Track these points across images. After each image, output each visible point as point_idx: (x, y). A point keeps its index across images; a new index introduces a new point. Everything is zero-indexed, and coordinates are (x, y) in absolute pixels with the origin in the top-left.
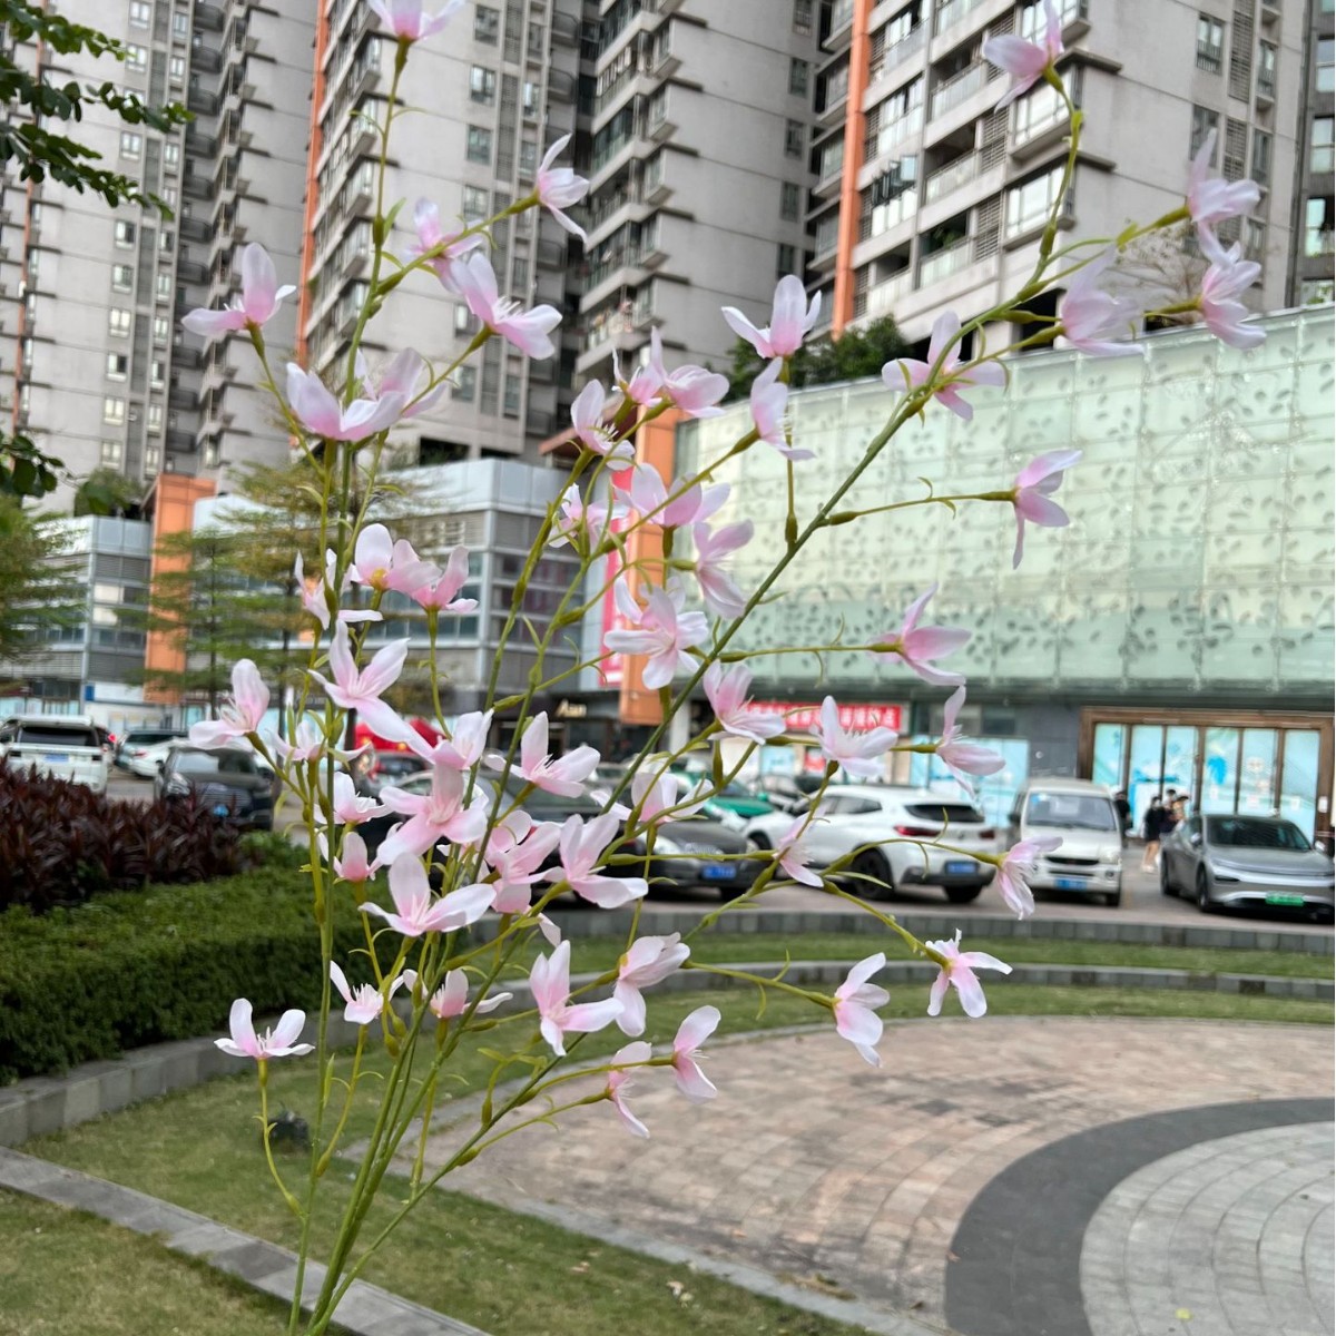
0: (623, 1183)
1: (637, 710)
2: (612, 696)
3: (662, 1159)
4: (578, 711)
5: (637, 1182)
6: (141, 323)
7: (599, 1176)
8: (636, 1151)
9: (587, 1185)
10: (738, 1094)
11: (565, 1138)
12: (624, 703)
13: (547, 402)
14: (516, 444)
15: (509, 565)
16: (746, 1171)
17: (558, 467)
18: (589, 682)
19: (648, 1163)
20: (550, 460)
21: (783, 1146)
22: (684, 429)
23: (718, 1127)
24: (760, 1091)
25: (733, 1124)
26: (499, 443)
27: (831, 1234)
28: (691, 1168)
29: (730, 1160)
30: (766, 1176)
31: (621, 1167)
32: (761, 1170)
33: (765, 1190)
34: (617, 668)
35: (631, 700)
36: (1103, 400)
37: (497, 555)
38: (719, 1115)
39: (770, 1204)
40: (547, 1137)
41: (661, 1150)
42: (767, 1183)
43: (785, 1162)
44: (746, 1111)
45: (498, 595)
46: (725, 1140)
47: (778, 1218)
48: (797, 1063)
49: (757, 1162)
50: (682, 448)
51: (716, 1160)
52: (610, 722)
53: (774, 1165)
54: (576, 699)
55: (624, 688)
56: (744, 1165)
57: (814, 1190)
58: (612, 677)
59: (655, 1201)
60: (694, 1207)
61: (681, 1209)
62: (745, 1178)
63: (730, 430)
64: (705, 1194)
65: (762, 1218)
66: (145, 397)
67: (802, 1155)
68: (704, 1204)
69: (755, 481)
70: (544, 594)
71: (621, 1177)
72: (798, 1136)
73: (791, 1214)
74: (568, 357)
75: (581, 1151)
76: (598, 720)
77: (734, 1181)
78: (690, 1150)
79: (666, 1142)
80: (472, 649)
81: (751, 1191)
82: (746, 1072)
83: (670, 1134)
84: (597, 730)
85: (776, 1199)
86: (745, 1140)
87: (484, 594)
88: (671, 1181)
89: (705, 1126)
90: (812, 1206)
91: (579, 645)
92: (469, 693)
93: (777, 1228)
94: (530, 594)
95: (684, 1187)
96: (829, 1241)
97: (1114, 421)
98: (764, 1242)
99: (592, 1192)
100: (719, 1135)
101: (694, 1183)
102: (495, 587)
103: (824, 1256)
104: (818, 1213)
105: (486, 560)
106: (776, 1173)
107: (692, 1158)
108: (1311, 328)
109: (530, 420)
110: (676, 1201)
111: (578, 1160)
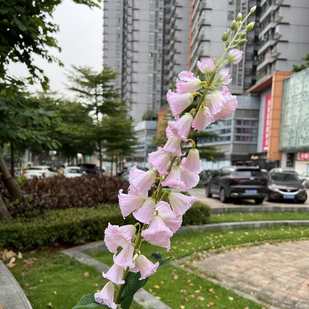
0: (242, 277)
1: (272, 157)
2: (265, 153)
3: (255, 272)
4: (256, 158)
5: (246, 277)
6: (155, 75)
7: (235, 275)
8: (248, 269)
9: (231, 277)
10: (283, 256)
11: (229, 264)
12: (268, 155)
13: (249, 80)
14: (241, 92)
15: (239, 122)
16: (280, 277)
17: (252, 96)
18: (260, 150)
19: (250, 272)
20: (249, 95)
21: (293, 271)
22: (285, 81)
23: (274, 264)
24: (290, 255)
25: (279, 263)
26: (237, 92)
27: (303, 298)
28: (263, 275)
29: (276, 274)
30: (285, 279)
31: (242, 273)
32: (284, 277)
33: (284, 283)
34: (267, 146)
35: (270, 154)
37: (235, 120)
38: (275, 261)
39: (285, 287)
40: (224, 263)
41: (255, 269)
42: (285, 281)
43: (293, 275)
44: (285, 260)
45: (236, 130)
46: (275, 268)
47: (287, 292)
48: (304, 248)
49: (284, 275)
50: (285, 87)
51: (271, 273)
52: (265, 160)
53: (289, 276)
54: (256, 155)
55: (268, 151)
56: (279, 275)
57: (300, 285)
58: (266, 149)
59: (250, 283)
60: (261, 286)
61: (256, 286)
62: (279, 279)
63: (299, 79)
64: (265, 282)
65: (282, 291)
66: (156, 92)
67: (298, 274)
68: (264, 286)
69: (306, 92)
70: (248, 129)
71: (242, 275)
72: (299, 268)
73: (291, 291)
74: (255, 67)
75: (233, 268)
76: (262, 160)
77: (275, 280)
78: (264, 270)
79: (257, 267)
80: (229, 144)
81: (280, 283)
82: (287, 249)
83: (260, 265)
84: (261, 163)
85: (287, 286)
86: (281, 268)
87: (232, 130)
88: (256, 278)
89: (271, 264)
90: (298, 289)
91: (257, 141)
92: (228, 155)
93: (285, 295)
94: (244, 129)
95: (259, 280)
96: (301, 300)
98: (280, 298)
99: (232, 279)
100: (274, 266)
101: (263, 279)
102: (235, 128)
103: (299, 305)
104: (300, 291)
105: (233, 122)
106: (289, 278)
107: (264, 272)
109: (245, 85)
110: (256, 284)
111: (230, 270)
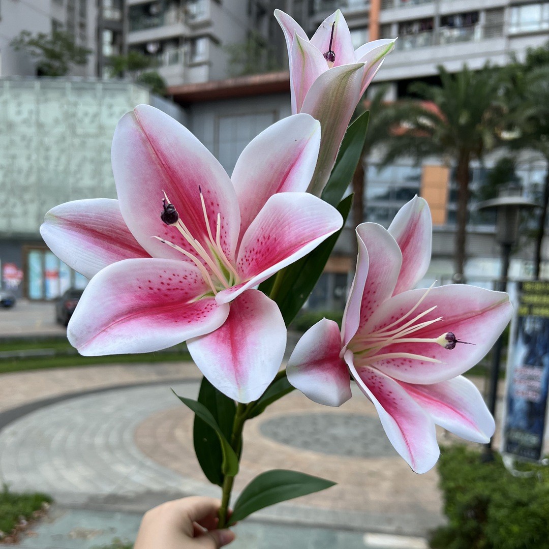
36: (19, 105)
97: (25, 115)
108: (105, 89)
